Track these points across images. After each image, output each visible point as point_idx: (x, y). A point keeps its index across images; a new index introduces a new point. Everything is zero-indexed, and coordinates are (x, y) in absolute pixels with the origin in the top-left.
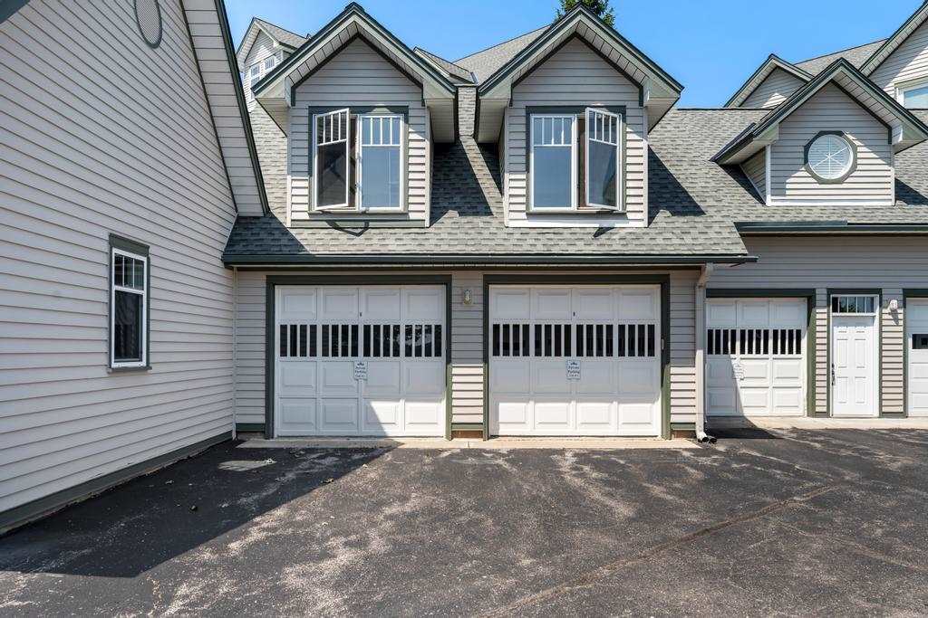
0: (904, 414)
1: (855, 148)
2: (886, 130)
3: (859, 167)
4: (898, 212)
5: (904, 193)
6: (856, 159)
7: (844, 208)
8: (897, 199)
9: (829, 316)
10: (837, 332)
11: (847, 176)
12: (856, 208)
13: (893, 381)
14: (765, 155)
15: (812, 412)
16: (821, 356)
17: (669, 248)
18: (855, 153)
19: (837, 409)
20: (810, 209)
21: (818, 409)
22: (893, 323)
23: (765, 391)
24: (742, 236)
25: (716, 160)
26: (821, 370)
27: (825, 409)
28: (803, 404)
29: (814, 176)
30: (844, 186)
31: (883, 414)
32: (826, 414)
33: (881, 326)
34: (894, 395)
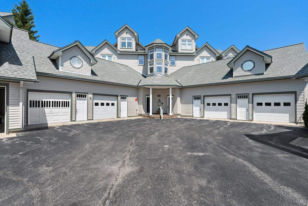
0: (92, 119)
1: (82, 62)
2: (89, 59)
3: (83, 66)
4: (91, 77)
5: (93, 73)
6: (82, 64)
7: (80, 74)
8: (91, 74)
9: (76, 98)
10: (78, 101)
11: (80, 67)
12: (82, 75)
13: (90, 112)
14: (59, 59)
15: (72, 120)
16: (74, 107)
17: (17, 76)
18: (82, 63)
19: (77, 119)
20: (71, 73)
21: (73, 120)
22: (90, 100)
23: (59, 116)
24: (37, 75)
25: (49, 57)
26: (74, 111)
27: (75, 120)
28: (70, 119)
29: (72, 66)
30: (79, 69)
31: (88, 120)
32: (75, 121)
33: (88, 101)
34: (90, 116)
